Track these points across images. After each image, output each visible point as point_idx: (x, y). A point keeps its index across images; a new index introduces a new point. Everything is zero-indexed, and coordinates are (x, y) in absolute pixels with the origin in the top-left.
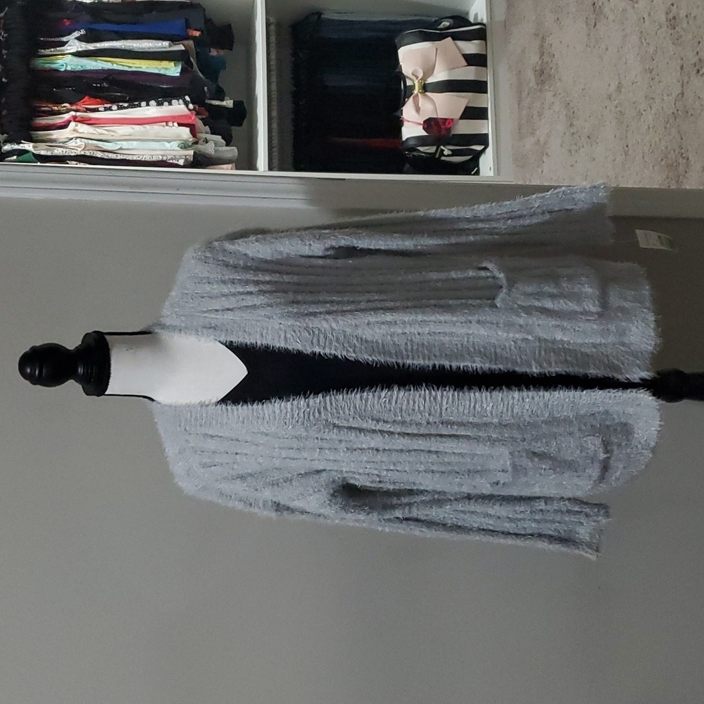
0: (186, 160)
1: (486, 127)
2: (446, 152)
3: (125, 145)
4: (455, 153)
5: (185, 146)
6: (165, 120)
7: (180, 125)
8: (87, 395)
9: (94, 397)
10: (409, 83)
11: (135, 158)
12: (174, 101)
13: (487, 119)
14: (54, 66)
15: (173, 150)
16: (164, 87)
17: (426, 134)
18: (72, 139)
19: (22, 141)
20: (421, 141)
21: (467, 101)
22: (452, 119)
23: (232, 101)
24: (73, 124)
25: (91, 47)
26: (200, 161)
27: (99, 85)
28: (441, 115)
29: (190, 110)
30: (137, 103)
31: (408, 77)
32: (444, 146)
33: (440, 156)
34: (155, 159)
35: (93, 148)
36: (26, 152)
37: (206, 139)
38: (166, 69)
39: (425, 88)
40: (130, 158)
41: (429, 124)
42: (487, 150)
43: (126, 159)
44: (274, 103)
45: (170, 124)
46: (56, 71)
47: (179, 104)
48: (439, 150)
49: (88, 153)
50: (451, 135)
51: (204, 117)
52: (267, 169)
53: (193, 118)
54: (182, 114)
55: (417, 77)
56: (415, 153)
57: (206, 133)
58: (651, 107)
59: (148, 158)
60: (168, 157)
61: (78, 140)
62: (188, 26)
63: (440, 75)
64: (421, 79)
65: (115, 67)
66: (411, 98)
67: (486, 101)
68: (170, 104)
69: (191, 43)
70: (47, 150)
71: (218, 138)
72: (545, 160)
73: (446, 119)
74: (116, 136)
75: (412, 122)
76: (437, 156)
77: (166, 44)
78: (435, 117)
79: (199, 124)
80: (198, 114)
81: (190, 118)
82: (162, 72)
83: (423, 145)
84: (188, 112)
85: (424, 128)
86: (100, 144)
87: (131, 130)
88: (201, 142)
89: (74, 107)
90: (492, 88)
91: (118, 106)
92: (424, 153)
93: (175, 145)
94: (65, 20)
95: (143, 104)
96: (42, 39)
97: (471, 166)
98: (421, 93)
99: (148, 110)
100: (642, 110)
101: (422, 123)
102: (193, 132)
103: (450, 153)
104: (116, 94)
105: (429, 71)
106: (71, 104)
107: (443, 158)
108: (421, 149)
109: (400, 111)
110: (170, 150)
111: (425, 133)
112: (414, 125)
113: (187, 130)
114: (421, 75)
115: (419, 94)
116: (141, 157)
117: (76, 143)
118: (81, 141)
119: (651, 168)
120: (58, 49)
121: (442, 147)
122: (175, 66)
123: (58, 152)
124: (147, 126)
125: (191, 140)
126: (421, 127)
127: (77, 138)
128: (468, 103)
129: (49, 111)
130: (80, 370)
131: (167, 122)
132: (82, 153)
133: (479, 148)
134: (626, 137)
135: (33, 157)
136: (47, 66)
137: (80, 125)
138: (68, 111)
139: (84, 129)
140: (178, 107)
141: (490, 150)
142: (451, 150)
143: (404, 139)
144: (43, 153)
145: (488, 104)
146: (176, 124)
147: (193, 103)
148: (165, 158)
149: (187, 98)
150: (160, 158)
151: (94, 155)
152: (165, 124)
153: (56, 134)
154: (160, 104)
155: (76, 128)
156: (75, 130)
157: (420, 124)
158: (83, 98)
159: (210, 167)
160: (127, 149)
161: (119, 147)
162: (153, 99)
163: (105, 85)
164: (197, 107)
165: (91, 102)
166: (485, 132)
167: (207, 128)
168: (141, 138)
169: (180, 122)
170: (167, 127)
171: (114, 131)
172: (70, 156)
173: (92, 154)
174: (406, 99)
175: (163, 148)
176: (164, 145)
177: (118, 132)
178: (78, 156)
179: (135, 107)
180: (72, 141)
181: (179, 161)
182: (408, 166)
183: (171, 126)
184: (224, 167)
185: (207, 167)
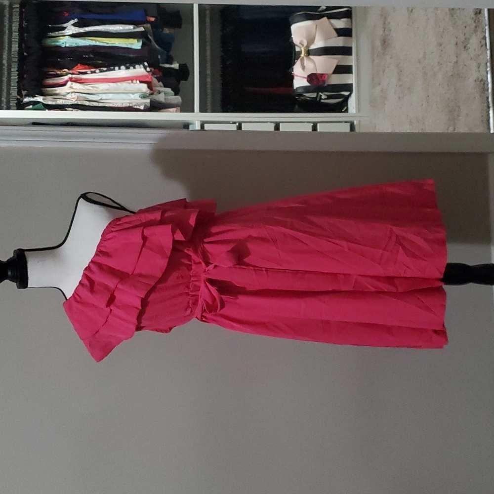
0: (145, 106)
1: (351, 79)
2: (323, 97)
3: (104, 97)
4: (329, 97)
5: (144, 97)
6: (131, 79)
7: (141, 82)
10: (297, 49)
11: (111, 105)
12: (137, 66)
13: (352, 73)
14: (58, 44)
15: (136, 99)
16: (131, 56)
17: (309, 85)
18: (69, 93)
19: (36, 95)
20: (307, 90)
22: (327, 74)
23: (178, 65)
24: (69, 83)
25: (82, 30)
26: (155, 107)
27: (87, 56)
28: (319, 71)
29: (148, 72)
30: (112, 68)
31: (297, 46)
32: (322, 93)
33: (320, 100)
34: (124, 105)
35: (83, 99)
36: (38, 102)
37: (159, 91)
38: (132, 44)
39: (309, 53)
40: (107, 105)
41: (311, 78)
43: (104, 106)
45: (134, 81)
46: (59, 47)
47: (140, 68)
48: (319, 96)
49: (79, 103)
50: (326, 85)
51: (158, 76)
52: (199, 111)
53: (150, 77)
54: (141, 75)
55: (303, 45)
56: (302, 98)
57: (161, 87)
59: (119, 105)
60: (133, 105)
61: (73, 94)
62: (147, 14)
63: (318, 44)
64: (306, 47)
65: (98, 44)
66: (299, 61)
67: (351, 60)
68: (134, 68)
69: (149, 25)
70: (53, 101)
71: (169, 90)
73: (322, 74)
74: (98, 91)
75: (300, 76)
76: (318, 100)
77: (131, 27)
78: (315, 72)
79: (155, 81)
80: (153, 74)
81: (148, 78)
82: (129, 46)
83: (307, 92)
84: (147, 74)
85: (308, 81)
86: (88, 96)
87: (109, 86)
88: (155, 93)
89: (71, 72)
90: (356, 51)
91: (100, 70)
92: (309, 97)
93: (137, 96)
94: (65, 13)
95: (117, 68)
96: (50, 26)
97: (341, 107)
98: (306, 56)
99: (120, 72)
101: (306, 76)
102: (150, 85)
103: (326, 97)
104: (98, 62)
105: (311, 41)
106: (69, 69)
107: (322, 101)
108: (306, 95)
109: (291, 69)
110: (134, 100)
111: (307, 84)
112: (302, 79)
113: (145, 85)
114: (305, 44)
115: (305, 58)
116: (115, 104)
117: (72, 96)
118: (75, 95)
120: (60, 32)
121: (320, 94)
122: (138, 41)
123: (60, 102)
124: (119, 84)
125: (148, 92)
126: (306, 80)
127: (72, 92)
128: (338, 62)
129: (54, 74)
131: (132, 81)
132: (76, 103)
133: (347, 93)
135: (42, 106)
136: (53, 44)
137: (74, 83)
138: (67, 74)
139: (77, 86)
140: (140, 70)
141: (353, 95)
142: (326, 95)
143: (295, 88)
144: (50, 103)
145: (352, 63)
146: (138, 82)
147: (149, 66)
148: (131, 105)
149: (146, 64)
150: (128, 105)
151: (84, 104)
152: (130, 81)
153: (59, 90)
154: (128, 68)
155: (72, 86)
156: (71, 87)
157: (305, 78)
158: (77, 65)
159: (162, 110)
160: (106, 99)
161: (100, 98)
162: (123, 65)
163: (92, 56)
164: (153, 69)
165: (81, 68)
166: (350, 82)
167: (161, 83)
168: (114, 91)
169: (141, 80)
170: (132, 84)
171: (97, 88)
172: (68, 105)
173: (82, 103)
174: (296, 61)
175: (129, 98)
176: (130, 96)
177: (100, 88)
178: (72, 104)
179: (111, 71)
180: (69, 95)
181: (141, 106)
182: (297, 107)
183: (134, 83)
184: (171, 110)
185: (160, 110)
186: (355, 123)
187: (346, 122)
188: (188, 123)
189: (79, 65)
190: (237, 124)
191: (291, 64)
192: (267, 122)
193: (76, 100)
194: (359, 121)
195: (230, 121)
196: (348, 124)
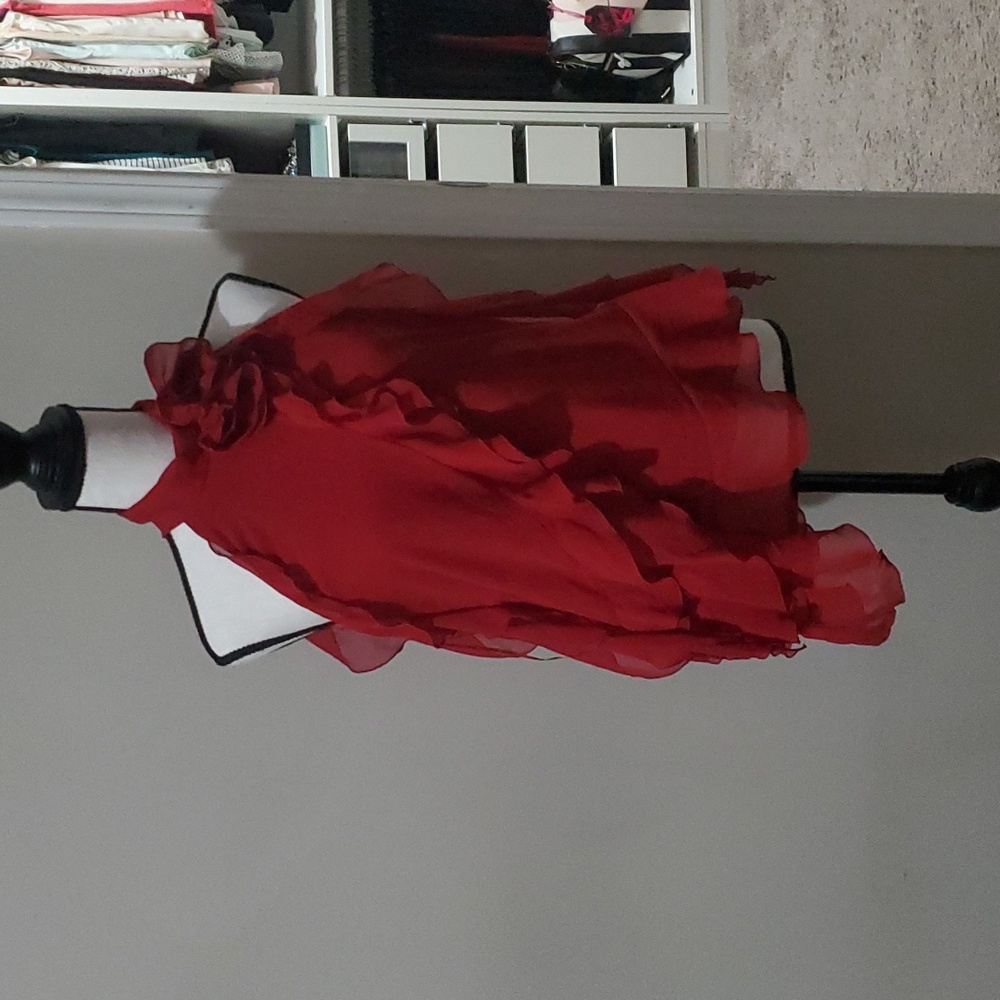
0: (199, 75)
1: (686, 23)
2: (622, 63)
3: (98, 50)
4: (635, 64)
5: (196, 52)
6: (163, 8)
7: (188, 16)
8: (45, 507)
9: (58, 512)
11: (115, 72)
13: (688, 9)
15: (178, 59)
17: (591, 33)
18: (10, 40)
20: (582, 44)
22: (633, 10)
24: (11, 15)
26: (221, 79)
32: (618, 54)
33: (611, 70)
34: (147, 73)
35: (46, 56)
37: (231, 38)
40: (106, 72)
41: (593, 17)
42: (687, 61)
43: (100, 75)
45: (172, 14)
48: (610, 60)
49: (37, 65)
50: (631, 35)
52: (332, 92)
53: (209, 4)
56: (569, 63)
57: (232, 27)
58: (980, 22)
59: (134, 71)
60: (169, 71)
61: (21, 43)
71: (251, 35)
72: (784, 86)
73: (622, 10)
74: (83, 36)
75: (569, 13)
76: (606, 68)
78: (606, 4)
79: (220, 13)
81: (204, 5)
83: (584, 52)
85: (586, 24)
86: (57, 49)
87: (109, 25)
88: (222, 44)
92: (586, 63)
93: (178, 53)
97: (657, 89)
100: (962, 25)
101: (584, 14)
102: (210, 28)
103: (628, 64)
107: (616, 72)
108: (582, 57)
110: (172, 60)
111: (588, 32)
112: (573, 18)
113: (199, 25)
116: (125, 71)
117: (17, 47)
118: (25, 44)
119: (976, 126)
121: (616, 55)
124: (134, 20)
125: (207, 41)
126: (583, 20)
127: (18, 39)
130: (33, 467)
131: (166, 12)
132: (28, 64)
133: (674, 56)
134: (932, 67)
137: (22, 16)
139: (29, 24)
141: (692, 61)
142: (630, 60)
143: (554, 39)
146: (180, 15)
148: (164, 72)
150: (157, 72)
151: (47, 68)
152: (162, 14)
155: (17, 21)
156: (15, 26)
157: (582, 16)
159: (239, 86)
160: (102, 58)
161: (88, 54)
166: (684, 30)
167: (233, 19)
168: (124, 38)
169: (188, 11)
170: (166, 20)
171: (79, 28)
172: (9, 70)
173: (43, 67)
175: (160, 56)
176: (162, 51)
177: (86, 28)
178: (20, 69)
180: (10, 44)
181: (188, 76)
182: (559, 85)
183: (172, 19)
184: (262, 86)
185: (233, 85)
186: (696, 128)
187: (675, 126)
188: (307, 121)
190: (424, 125)
192: (493, 123)
193: (27, 60)
194: (706, 124)
195: (408, 119)
196: (683, 130)
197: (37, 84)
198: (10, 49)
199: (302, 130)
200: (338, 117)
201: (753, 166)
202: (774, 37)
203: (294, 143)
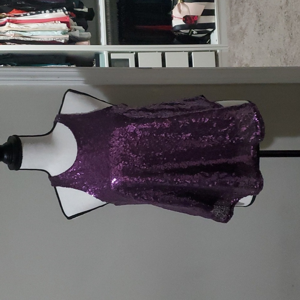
0: (65, 40)
1: (214, 19)
2: (195, 32)
3: (34, 33)
4: (199, 33)
5: (64, 33)
6: (54, 20)
7: (62, 22)
8: (10, 169)
9: (14, 171)
11: (40, 40)
12: (58, 10)
13: (214, 15)
15: (59, 35)
16: (53, 2)
18: (8, 31)
20: (182, 27)
21: (204, 6)
22: (198, 16)
23: (87, 9)
24: (8, 24)
26: (72, 41)
27: (20, 3)
28: (192, 14)
29: (66, 14)
30: (39, 12)
32: (193, 29)
34: (49, 40)
35: (19, 35)
37: (75, 29)
40: (37, 40)
41: (186, 18)
42: (215, 31)
43: (35, 41)
44: (108, 9)
45: (57, 22)
47: (61, 12)
48: (191, 32)
49: (16, 38)
50: (197, 24)
51: (73, 17)
52: (106, 44)
53: (68, 18)
54: (62, 17)
56: (179, 33)
57: (75, 25)
59: (46, 40)
60: (56, 39)
61: (11, 32)
66: (177, 5)
67: (214, 6)
68: (56, 12)
71: (81, 28)
72: (245, 37)
73: (194, 16)
74: (30, 29)
75: (178, 18)
76: (190, 34)
78: (189, 15)
79: (71, 21)
80: (70, 16)
83: (183, 29)
84: (66, 16)
85: (183, 21)
86: (22, 33)
87: (38, 26)
88: (72, 30)
89: (8, 15)
91: (30, 13)
93: (59, 33)
95: (43, 12)
97: (206, 40)
98: (181, 3)
99: (45, 15)
101: (182, 18)
102: (68, 26)
103: (196, 33)
104: (29, 7)
106: (7, 13)
107: (193, 35)
108: (182, 31)
109: (171, 12)
110: (57, 35)
111: (184, 23)
112: (179, 19)
113: (65, 25)
115: (181, 4)
116: (43, 39)
117: (10, 33)
118: (12, 32)
121: (193, 30)
123: (1, 38)
124: (45, 24)
125: (67, 30)
126: (182, 20)
127: (10, 30)
128: (205, 8)
130: (5, 157)
131: (55, 21)
132: (13, 38)
133: (210, 30)
134: (291, 29)
137: (11, 24)
138: (5, 17)
139: (13, 26)
140: (60, 13)
141: (216, 31)
142: (197, 31)
143: (173, 26)
145: (215, 8)
146: (59, 22)
147: (67, 10)
148: (55, 40)
149: (65, 8)
150: (52, 39)
151: (19, 39)
152: (54, 22)
154: (51, 12)
155: (10, 25)
156: (9, 27)
157: (182, 19)
158: (13, 10)
159: (78, 43)
160: (35, 36)
161: (32, 35)
162: (48, 10)
163: (23, 3)
164: (70, 13)
165: (17, 12)
166: (213, 22)
167: (75, 23)
168: (42, 29)
169: (61, 21)
170: (55, 24)
171: (28, 27)
172: (7, 40)
173: (18, 39)
174: (174, 6)
176: (54, 33)
177: (31, 27)
178: (11, 40)
179: (39, 14)
180: (8, 32)
181: (62, 40)
182: (175, 40)
183: (57, 23)
184: (85, 43)
185: (76, 43)
186: (218, 51)
187: (211, 51)
188: (99, 53)
189: (14, 10)
190: (134, 53)
191: (171, 8)
192: (155, 52)
193: (14, 37)
194: (221, 50)
195: (129, 51)
196: (214, 53)
197: (16, 44)
198: (7, 34)
199: (97, 56)
200: (108, 51)
201: (236, 62)
202: (241, 23)
203: (95, 60)
